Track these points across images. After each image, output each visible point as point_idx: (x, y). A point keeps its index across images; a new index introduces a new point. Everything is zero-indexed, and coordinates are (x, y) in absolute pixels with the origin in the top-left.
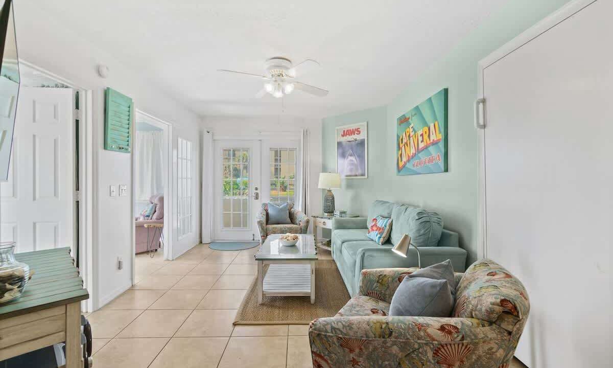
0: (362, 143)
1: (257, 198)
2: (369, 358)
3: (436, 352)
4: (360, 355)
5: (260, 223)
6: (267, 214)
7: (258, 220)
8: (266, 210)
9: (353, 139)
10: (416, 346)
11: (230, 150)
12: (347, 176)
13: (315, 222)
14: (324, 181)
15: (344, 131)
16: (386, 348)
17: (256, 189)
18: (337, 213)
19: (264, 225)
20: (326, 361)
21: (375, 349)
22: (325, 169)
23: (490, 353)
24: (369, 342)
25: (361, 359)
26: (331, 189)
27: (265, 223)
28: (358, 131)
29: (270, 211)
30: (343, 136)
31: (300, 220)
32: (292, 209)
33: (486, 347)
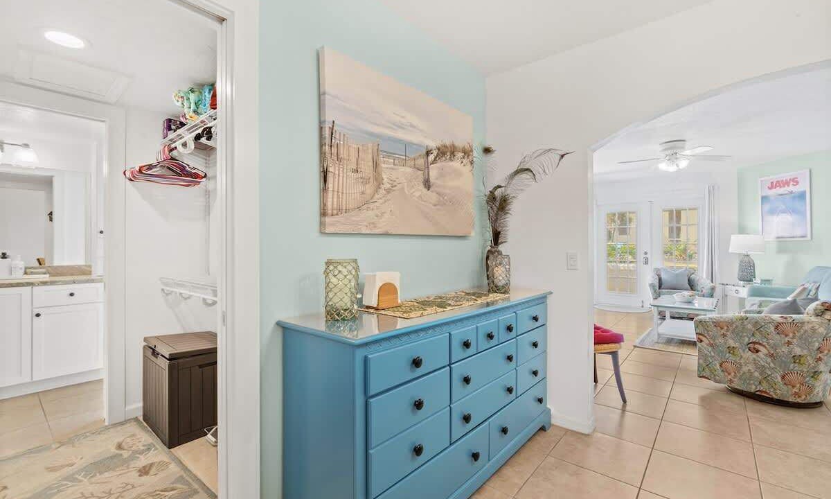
0: (802, 196)
1: (646, 263)
2: (733, 332)
3: (776, 328)
4: (727, 331)
5: (652, 286)
6: (660, 280)
7: (650, 282)
8: (659, 276)
9: (786, 192)
10: (763, 324)
11: (615, 215)
12: (778, 238)
13: (724, 290)
14: (738, 243)
15: (772, 183)
16: (744, 325)
17: (646, 253)
18: (757, 280)
19: (657, 288)
20: (705, 337)
21: (737, 327)
22: (742, 230)
23: (814, 330)
24: (733, 323)
25: (728, 333)
26: (749, 253)
27: (658, 287)
28: (795, 182)
29: (664, 276)
30: (770, 188)
31: (702, 286)
32: (693, 276)
33: (810, 326)
